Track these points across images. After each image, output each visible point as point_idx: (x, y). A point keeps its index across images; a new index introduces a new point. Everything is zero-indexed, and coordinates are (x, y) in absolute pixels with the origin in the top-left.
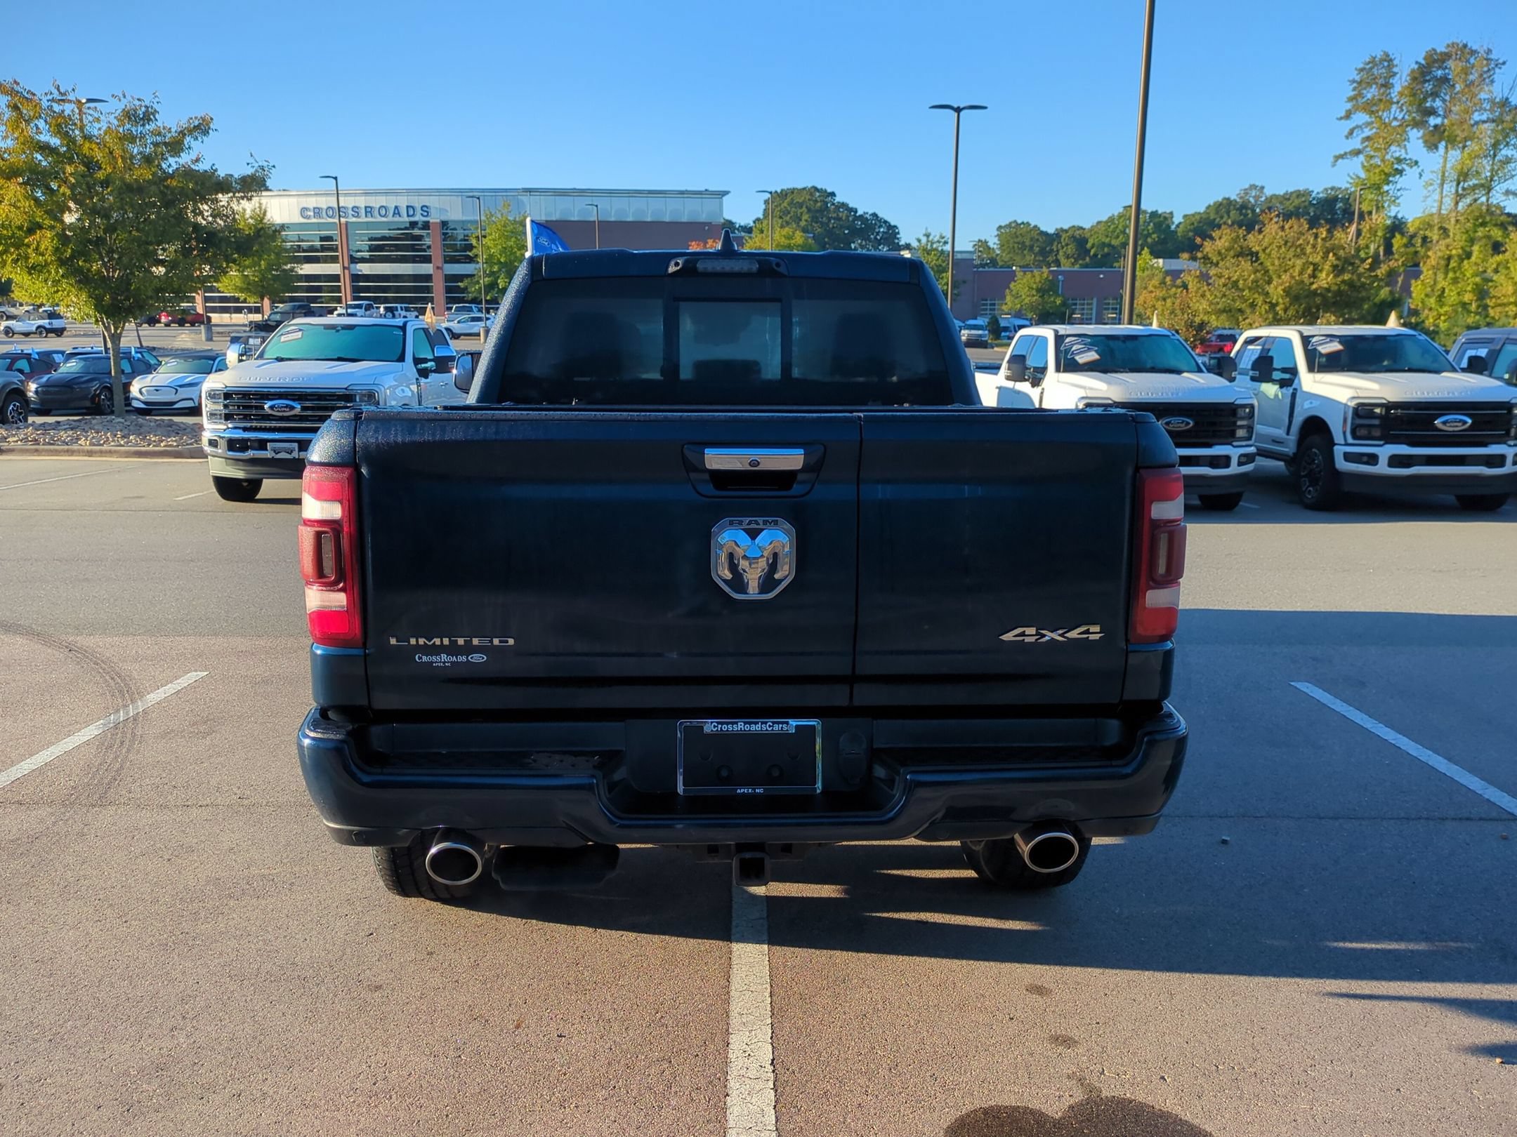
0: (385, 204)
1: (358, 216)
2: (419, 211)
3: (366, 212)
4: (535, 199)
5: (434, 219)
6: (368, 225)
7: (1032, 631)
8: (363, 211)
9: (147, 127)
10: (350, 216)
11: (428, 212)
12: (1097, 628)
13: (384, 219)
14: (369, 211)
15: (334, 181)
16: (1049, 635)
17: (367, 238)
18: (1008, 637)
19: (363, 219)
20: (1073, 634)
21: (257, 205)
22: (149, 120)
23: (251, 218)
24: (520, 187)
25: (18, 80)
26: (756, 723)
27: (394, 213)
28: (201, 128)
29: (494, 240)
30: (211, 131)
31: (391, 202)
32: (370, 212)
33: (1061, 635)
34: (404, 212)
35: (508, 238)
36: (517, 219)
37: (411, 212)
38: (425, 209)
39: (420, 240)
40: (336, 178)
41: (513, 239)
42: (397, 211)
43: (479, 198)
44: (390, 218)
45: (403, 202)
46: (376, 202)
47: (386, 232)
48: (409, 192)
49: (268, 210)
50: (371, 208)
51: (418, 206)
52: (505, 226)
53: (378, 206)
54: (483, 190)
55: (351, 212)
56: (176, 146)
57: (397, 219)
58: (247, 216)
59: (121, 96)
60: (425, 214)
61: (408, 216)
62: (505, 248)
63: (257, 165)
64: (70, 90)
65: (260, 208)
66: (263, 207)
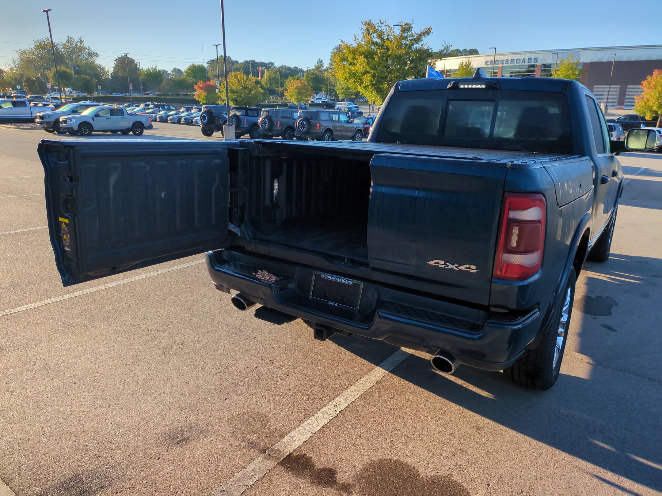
0: (519, 58)
1: (507, 64)
2: (533, 60)
3: (511, 62)
4: (587, 52)
5: (539, 63)
6: (511, 67)
7: (443, 262)
8: (510, 61)
9: (408, 33)
10: (504, 63)
11: (537, 60)
12: (474, 267)
13: (518, 64)
14: (512, 61)
15: (494, 49)
16: (450, 266)
17: (509, 72)
18: (431, 263)
19: (509, 65)
20: (462, 268)
21: (468, 61)
22: (409, 31)
23: (465, 66)
24: (580, 48)
25: (371, 20)
26: (340, 278)
27: (522, 62)
28: (427, 32)
29: (562, 72)
30: (430, 33)
31: (521, 57)
32: (513, 62)
33: (457, 267)
34: (527, 61)
35: (569, 71)
36: (575, 62)
37: (530, 61)
38: (536, 59)
39: (533, 73)
40: (495, 48)
41: (571, 71)
42: (524, 60)
43: (558, 54)
44: (520, 64)
45: (527, 57)
46: (515, 57)
47: (517, 70)
48: (530, 52)
49: (472, 62)
50: (513, 60)
51: (533, 58)
52: (568, 65)
53: (516, 59)
54: (560, 50)
55: (505, 62)
56: (418, 40)
57: (523, 64)
58: (464, 65)
59: (401, 22)
60: (536, 61)
61: (528, 62)
62: (566, 75)
63: (445, 45)
64: (384, 22)
65: (469, 62)
66: (470, 61)
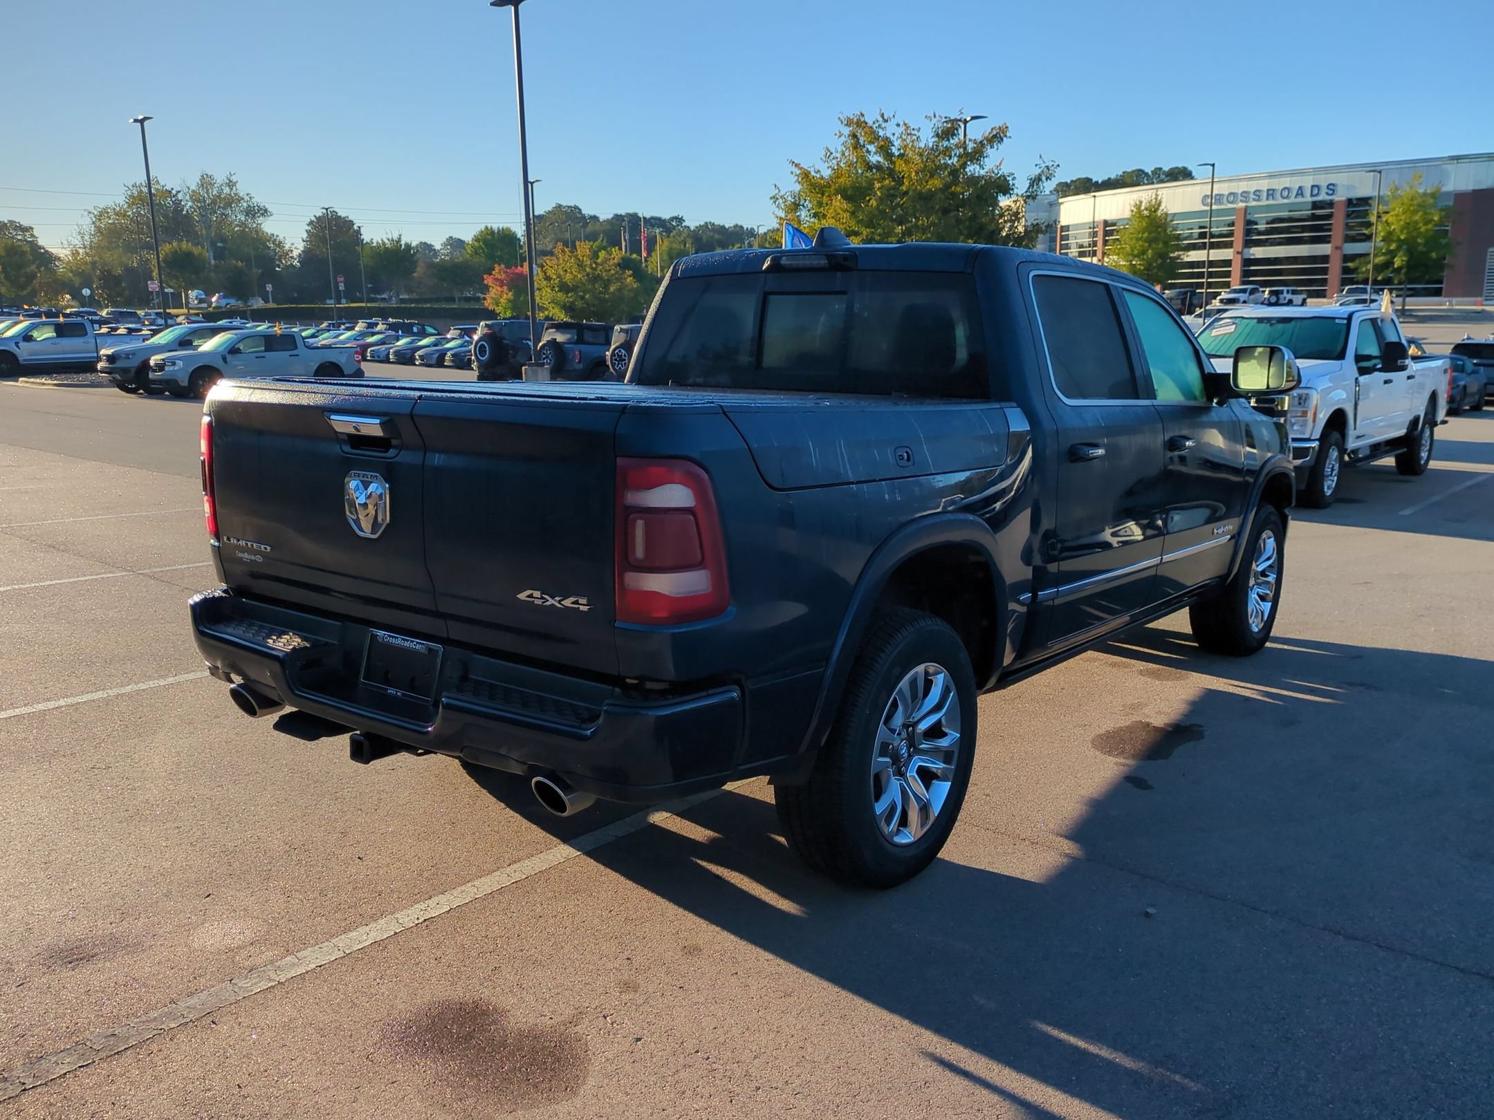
0: (1288, 186)
1: (1259, 200)
2: (1324, 190)
3: (1268, 195)
4: (1464, 166)
5: (1341, 196)
6: (1268, 208)
7: (537, 594)
8: (1265, 195)
9: (952, 141)
10: (1251, 200)
11: (1333, 190)
12: (584, 601)
13: (1286, 201)
14: (1271, 193)
15: (1211, 168)
16: (551, 601)
17: (1265, 222)
18: (522, 596)
19: (1264, 202)
20: (568, 602)
21: (1154, 196)
22: (953, 134)
23: (1146, 209)
24: (1446, 155)
26: (408, 641)
27: (1297, 194)
28: (997, 137)
29: (1397, 215)
30: (1005, 139)
31: (1294, 183)
32: (1272, 195)
33: (559, 602)
34: (1307, 192)
35: (1415, 212)
36: (1429, 191)
37: (1315, 191)
38: (1331, 187)
39: (1328, 220)
40: (1213, 165)
41: (1420, 213)
42: (1300, 192)
43: (1380, 172)
44: (1292, 200)
45: (1307, 182)
46: (1278, 184)
47: (1285, 214)
48: (1317, 171)
49: (1164, 200)
50: (1273, 190)
51: (1324, 184)
52: (1412, 200)
53: (1281, 188)
54: (1387, 163)
55: (1252, 196)
56: (976, 155)
57: (1300, 199)
58: (1143, 208)
59: (932, 116)
60: (1331, 192)
61: (1312, 195)
62: (1408, 224)
63: (1043, 165)
64: (892, 116)
65: (1156, 199)
66: (1159, 198)
